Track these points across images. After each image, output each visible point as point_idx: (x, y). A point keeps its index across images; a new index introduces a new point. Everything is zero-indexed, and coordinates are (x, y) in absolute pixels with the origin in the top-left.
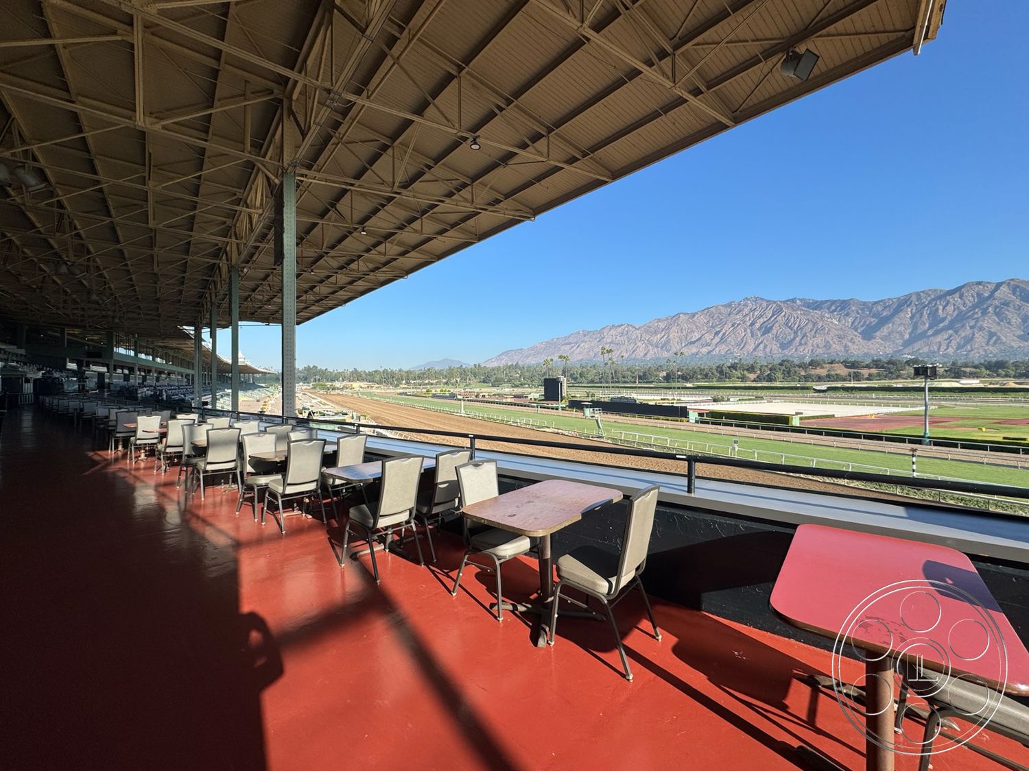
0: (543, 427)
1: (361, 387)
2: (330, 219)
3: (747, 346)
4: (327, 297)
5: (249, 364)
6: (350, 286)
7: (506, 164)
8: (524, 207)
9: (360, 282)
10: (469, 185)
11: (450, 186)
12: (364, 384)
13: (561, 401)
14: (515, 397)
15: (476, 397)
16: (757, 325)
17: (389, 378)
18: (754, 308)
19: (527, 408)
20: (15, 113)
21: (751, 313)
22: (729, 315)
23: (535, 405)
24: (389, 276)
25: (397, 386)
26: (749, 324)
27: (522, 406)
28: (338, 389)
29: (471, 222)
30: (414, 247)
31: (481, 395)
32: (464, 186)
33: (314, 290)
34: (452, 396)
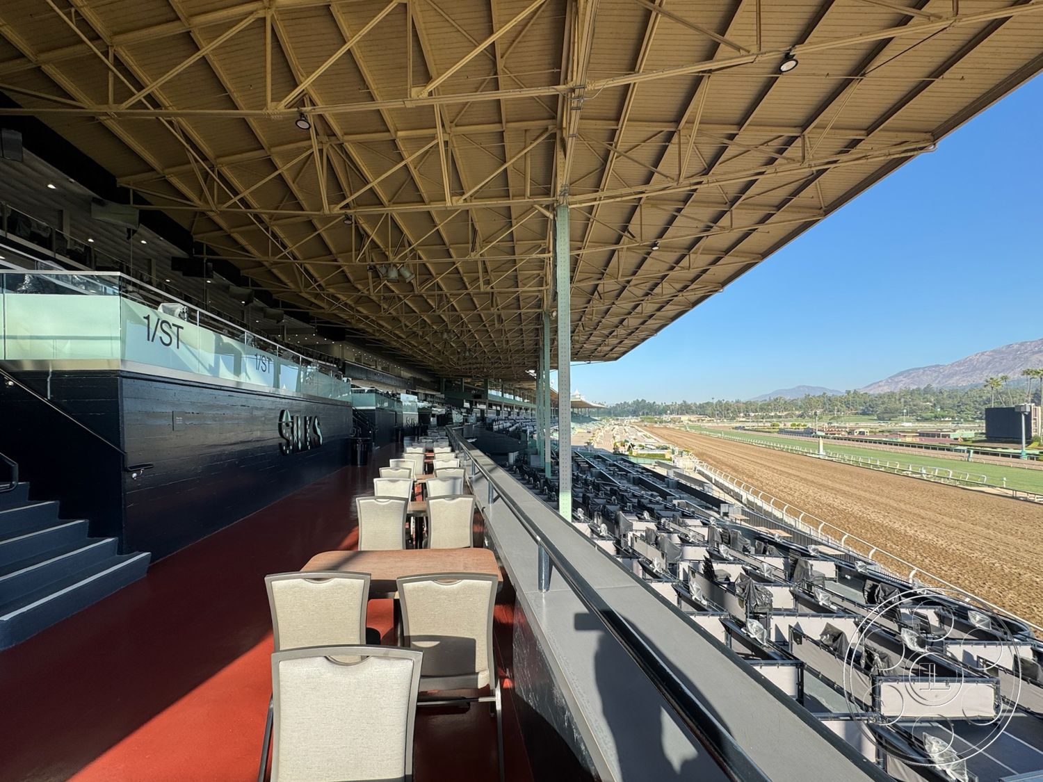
0: (978, 485)
1: (690, 421)
2: (624, 244)
4: (637, 329)
5: (583, 399)
6: (658, 313)
7: (864, 75)
8: (909, 134)
9: (668, 307)
10: (797, 137)
11: (769, 151)
12: (693, 418)
13: (1028, 443)
14: (922, 435)
15: (849, 433)
17: (723, 410)
19: (946, 452)
20: (406, 231)
23: (965, 448)
24: (700, 294)
25: (733, 418)
27: (935, 449)
28: (666, 422)
29: (809, 191)
30: (727, 251)
31: (858, 431)
32: (792, 140)
33: (623, 324)
34: (809, 432)
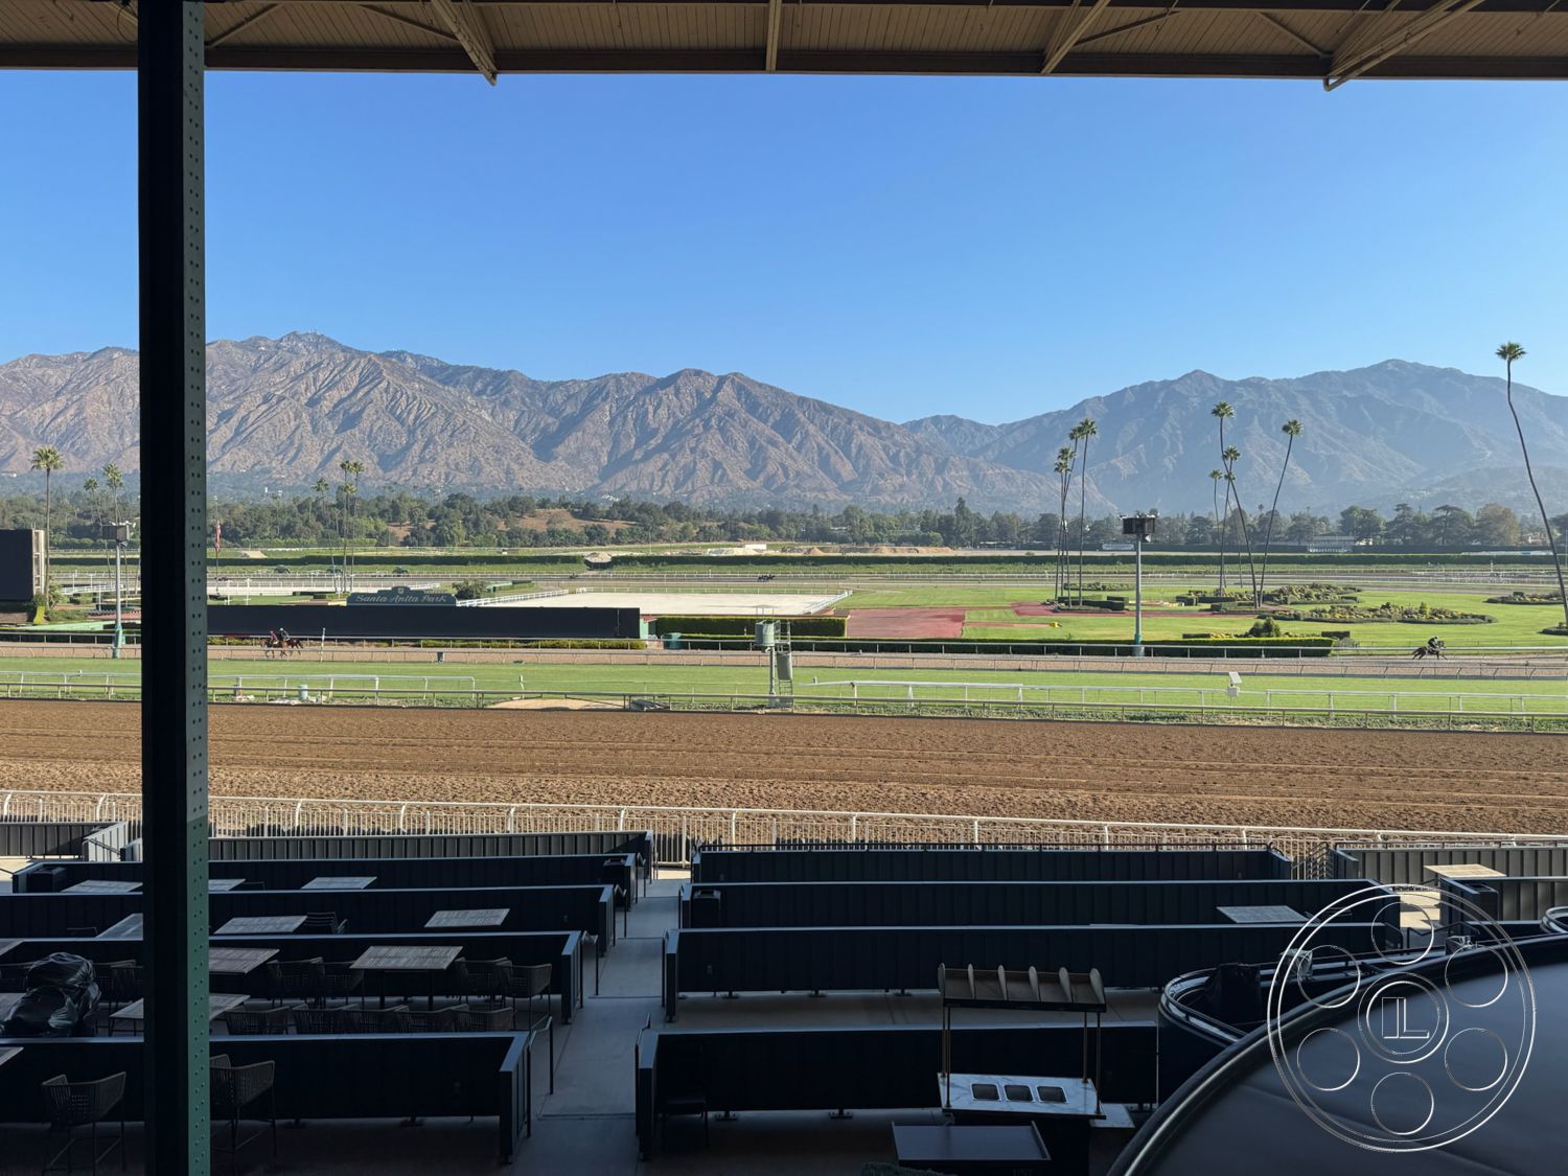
3: (303, 457)
16: (326, 405)
18: (317, 360)
21: (311, 375)
22: (255, 370)
26: (304, 401)
